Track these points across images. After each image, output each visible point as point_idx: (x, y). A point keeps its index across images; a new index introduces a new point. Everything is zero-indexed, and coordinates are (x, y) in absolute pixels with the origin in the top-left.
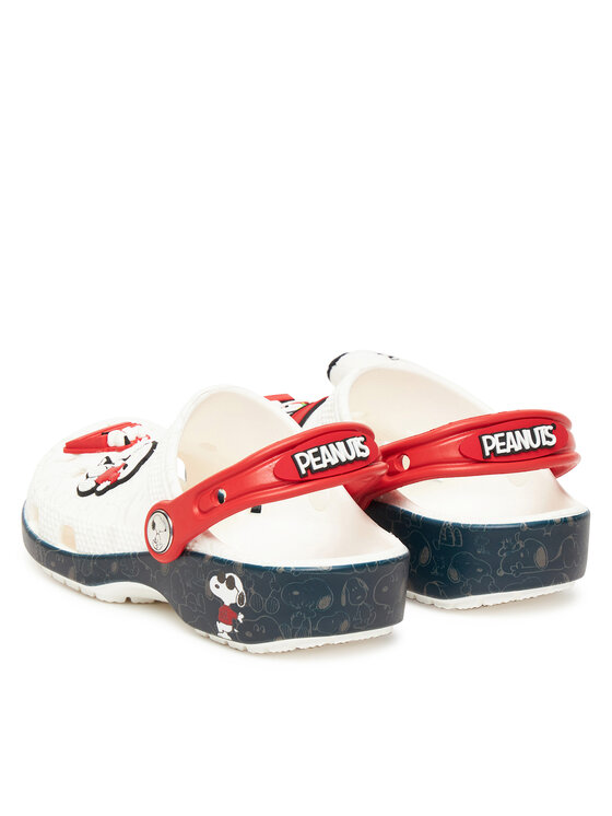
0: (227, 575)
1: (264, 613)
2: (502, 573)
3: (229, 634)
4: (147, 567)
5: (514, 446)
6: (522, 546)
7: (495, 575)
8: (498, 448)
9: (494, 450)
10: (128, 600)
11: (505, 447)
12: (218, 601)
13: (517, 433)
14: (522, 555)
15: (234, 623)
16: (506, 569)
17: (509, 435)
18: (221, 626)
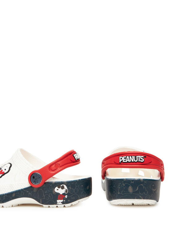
0: (61, 186)
1: (74, 193)
2: (119, 193)
3: (61, 203)
4: (27, 192)
5: (129, 160)
6: (124, 185)
7: (117, 193)
8: (123, 160)
9: (122, 161)
10: (12, 206)
11: (126, 160)
12: (58, 194)
13: (130, 157)
14: (124, 188)
15: (64, 199)
16: (120, 192)
17: (128, 157)
18: (58, 201)
